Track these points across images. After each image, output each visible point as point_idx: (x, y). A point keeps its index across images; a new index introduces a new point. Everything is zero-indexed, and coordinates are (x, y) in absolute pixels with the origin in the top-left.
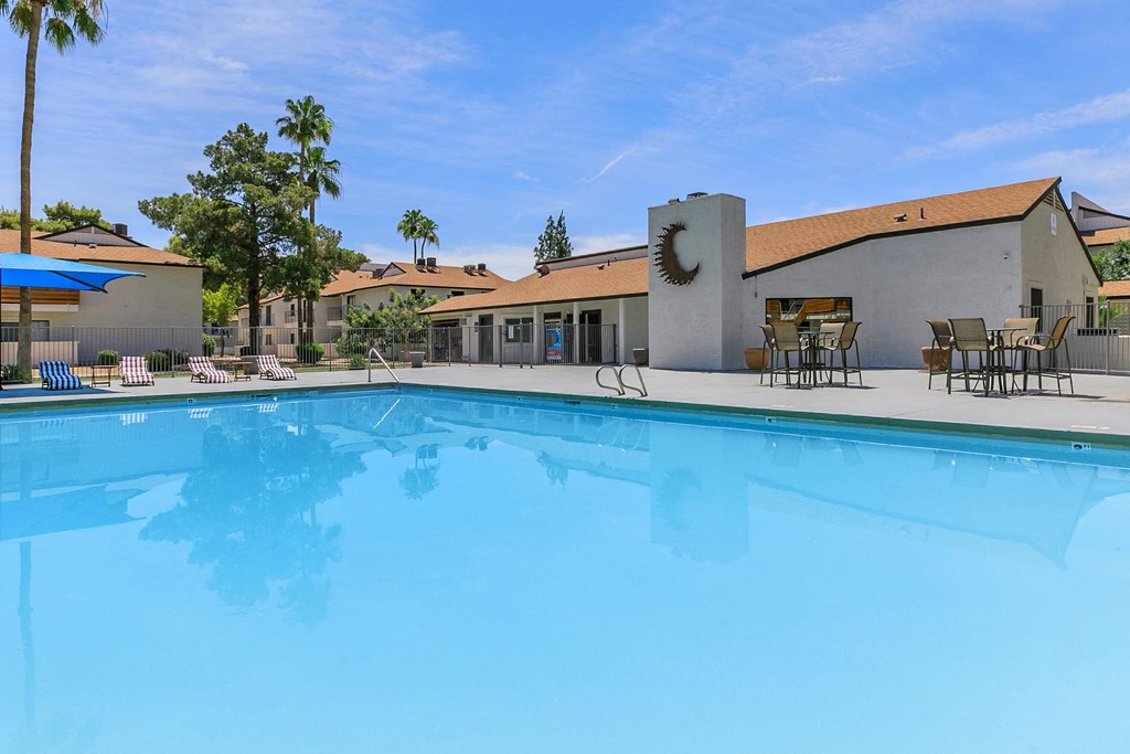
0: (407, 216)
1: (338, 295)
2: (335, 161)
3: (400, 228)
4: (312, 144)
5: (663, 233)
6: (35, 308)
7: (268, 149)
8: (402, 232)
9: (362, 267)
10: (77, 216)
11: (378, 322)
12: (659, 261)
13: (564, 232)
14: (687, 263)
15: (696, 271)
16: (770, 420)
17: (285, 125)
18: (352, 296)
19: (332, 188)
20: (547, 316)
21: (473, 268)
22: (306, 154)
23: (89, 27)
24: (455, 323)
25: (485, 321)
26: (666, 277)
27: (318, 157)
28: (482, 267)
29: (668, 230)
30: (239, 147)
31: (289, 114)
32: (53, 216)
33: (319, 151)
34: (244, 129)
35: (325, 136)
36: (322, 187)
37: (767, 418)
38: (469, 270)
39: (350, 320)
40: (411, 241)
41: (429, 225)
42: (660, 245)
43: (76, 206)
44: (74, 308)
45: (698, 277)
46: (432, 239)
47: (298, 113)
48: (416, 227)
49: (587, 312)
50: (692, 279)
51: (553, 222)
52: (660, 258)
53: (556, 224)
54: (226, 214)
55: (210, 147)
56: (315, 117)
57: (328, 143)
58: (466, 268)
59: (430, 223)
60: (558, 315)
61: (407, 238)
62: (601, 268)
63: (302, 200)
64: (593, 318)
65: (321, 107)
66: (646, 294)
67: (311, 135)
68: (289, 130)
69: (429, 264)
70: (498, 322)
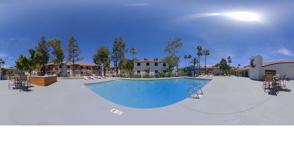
14: (254, 65)
19: (231, 62)
22: (229, 60)
25: (238, 72)
29: (252, 60)
34: (223, 58)
35: (231, 59)
38: (241, 68)
42: (251, 62)
45: (255, 66)
52: (251, 64)
55: (221, 60)
60: (244, 72)
61: (238, 66)
63: (227, 63)
64: (247, 72)
68: (228, 58)
69: (238, 68)
70: (239, 72)
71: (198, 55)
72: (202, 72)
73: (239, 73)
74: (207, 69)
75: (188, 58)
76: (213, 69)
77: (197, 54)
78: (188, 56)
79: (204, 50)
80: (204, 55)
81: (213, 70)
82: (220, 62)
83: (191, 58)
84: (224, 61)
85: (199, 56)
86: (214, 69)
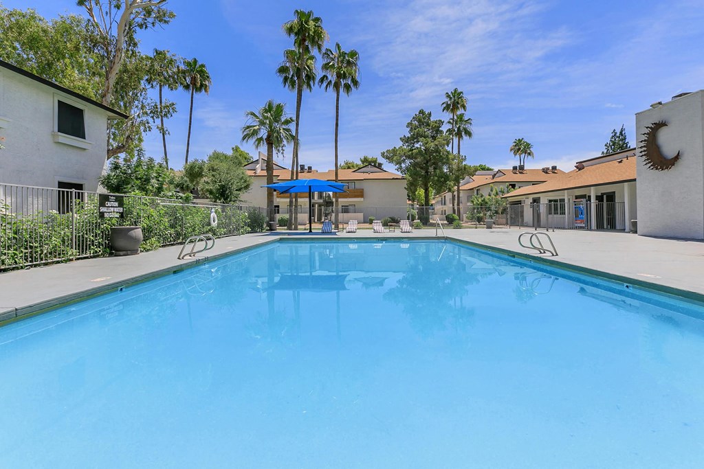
0: (515, 142)
1: (473, 189)
2: (469, 119)
3: (511, 150)
4: (459, 112)
5: (647, 131)
6: (340, 200)
7: (432, 119)
8: (513, 151)
9: (477, 173)
10: (370, 160)
11: (487, 203)
12: (643, 153)
13: (625, 139)
14: (669, 151)
15: (677, 158)
16: (627, 286)
17: (445, 105)
18: (479, 189)
19: (469, 134)
20: (577, 197)
21: (548, 169)
22: (455, 117)
23: (355, 83)
24: (519, 202)
25: (536, 201)
26: (650, 165)
27: (461, 118)
28: (554, 168)
29: (651, 128)
30: (419, 121)
31: (447, 100)
32: (363, 162)
33: (462, 115)
34: (422, 112)
35: (464, 107)
36: (463, 133)
37: (626, 284)
38: (545, 171)
39: (473, 202)
40: (518, 156)
41: (528, 146)
42: (645, 141)
43: (370, 157)
44: (362, 199)
45: (680, 162)
46: (529, 154)
47: (451, 98)
48: (521, 148)
49: (604, 194)
50: (673, 164)
51: (616, 133)
52: (644, 151)
53: (618, 135)
54: (412, 154)
55: (408, 124)
56: (459, 98)
57: (465, 111)
58: (543, 169)
59: (528, 144)
60: (583, 196)
61: (515, 155)
62: (621, 162)
63: (445, 142)
65: (462, 92)
66: (635, 180)
67: (458, 108)
68: (447, 108)
69: (520, 169)
70: (544, 200)
73: (543, 209)
76: (358, 185)
79: (327, 53)
81: (360, 193)
82: (406, 140)
84: (429, 133)
86: (366, 187)
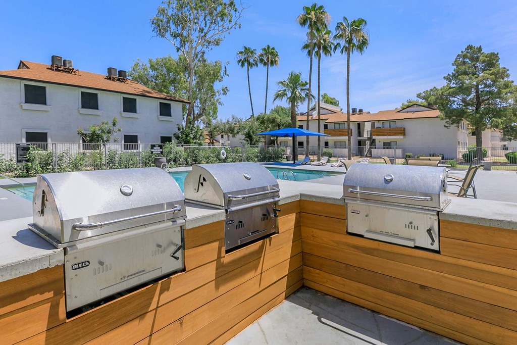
71: (310, 53)
72: (337, 145)
74: (368, 127)
75: (261, 65)
77: (306, 47)
78: (259, 52)
79: (338, 26)
80: (339, 50)
83: (273, 63)
85: (315, 60)
